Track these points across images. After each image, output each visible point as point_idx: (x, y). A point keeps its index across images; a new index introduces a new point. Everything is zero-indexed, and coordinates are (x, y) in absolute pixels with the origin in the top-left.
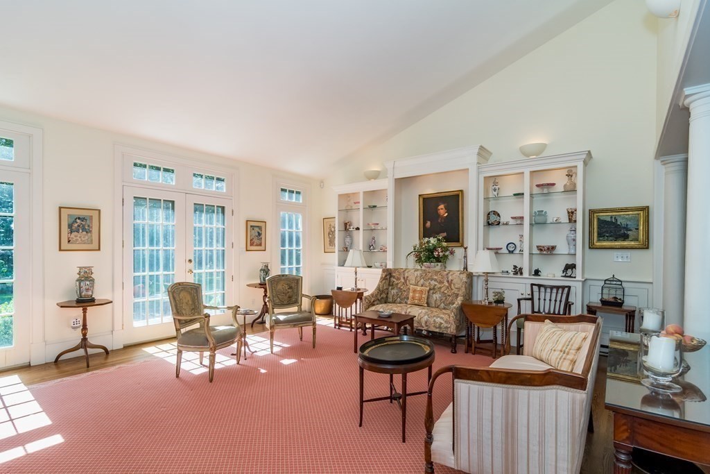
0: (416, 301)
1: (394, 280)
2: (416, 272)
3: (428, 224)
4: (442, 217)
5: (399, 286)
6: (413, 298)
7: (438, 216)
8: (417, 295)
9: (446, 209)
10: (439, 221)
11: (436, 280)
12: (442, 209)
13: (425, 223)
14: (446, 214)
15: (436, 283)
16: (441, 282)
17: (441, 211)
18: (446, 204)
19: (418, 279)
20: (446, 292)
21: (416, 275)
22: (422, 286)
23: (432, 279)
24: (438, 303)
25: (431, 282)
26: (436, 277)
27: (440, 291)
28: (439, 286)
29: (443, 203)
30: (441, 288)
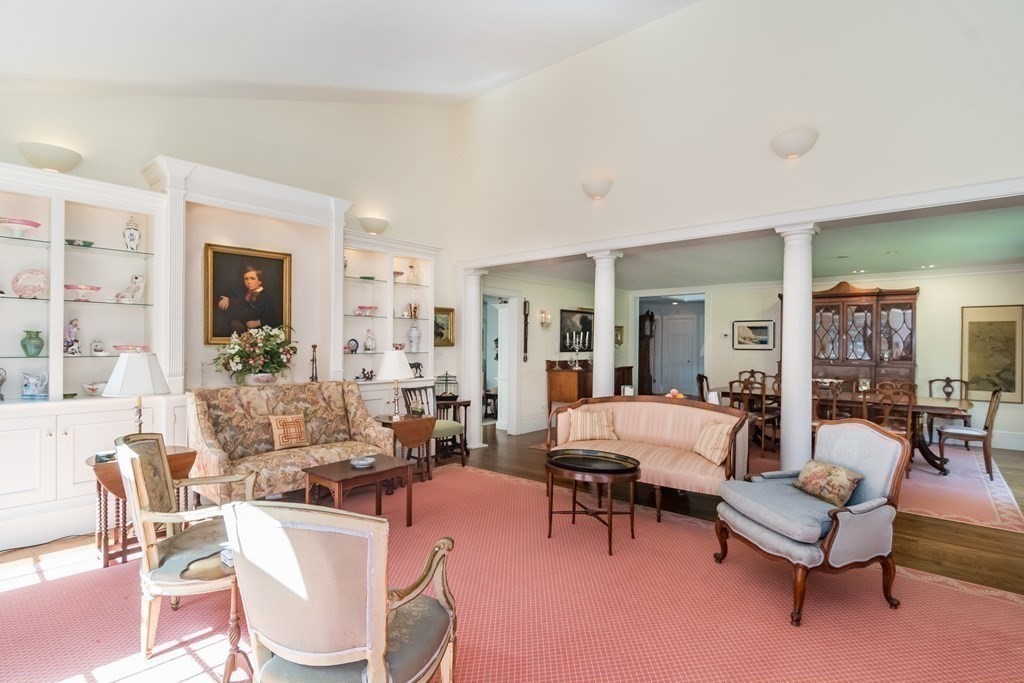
0: (294, 441)
1: (219, 413)
2: (263, 393)
3: (225, 302)
4: (253, 293)
5: (235, 422)
6: (286, 437)
7: (246, 290)
8: (293, 430)
9: (260, 280)
10: (247, 298)
11: (305, 400)
12: (253, 279)
13: (216, 300)
14: (261, 289)
15: (308, 406)
16: (314, 403)
17: (250, 281)
18: (260, 272)
19: (273, 403)
20: (324, 416)
21: (265, 397)
22: (284, 413)
23: (299, 400)
24: (317, 436)
25: (299, 405)
26: (302, 396)
27: (316, 417)
28: (312, 409)
29: (256, 268)
30: (316, 411)
